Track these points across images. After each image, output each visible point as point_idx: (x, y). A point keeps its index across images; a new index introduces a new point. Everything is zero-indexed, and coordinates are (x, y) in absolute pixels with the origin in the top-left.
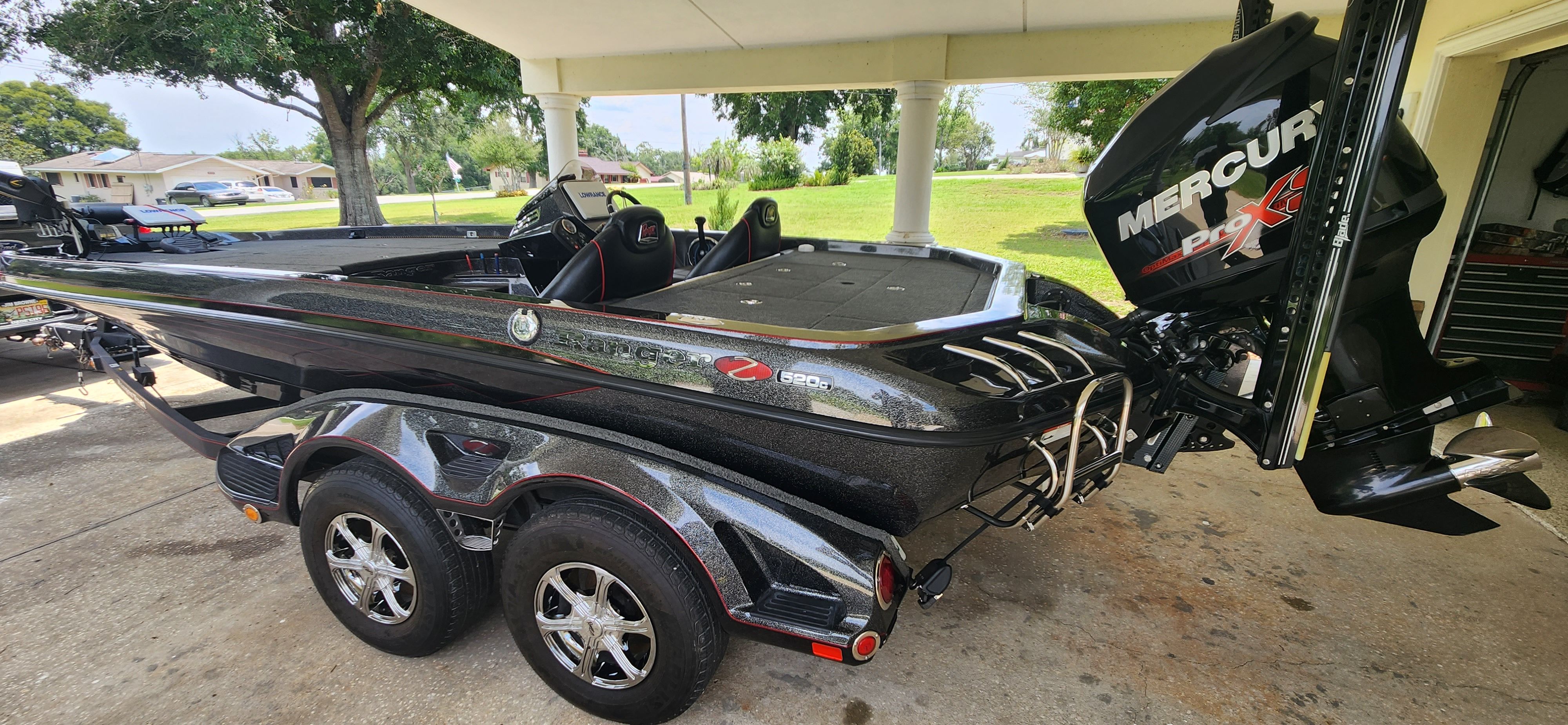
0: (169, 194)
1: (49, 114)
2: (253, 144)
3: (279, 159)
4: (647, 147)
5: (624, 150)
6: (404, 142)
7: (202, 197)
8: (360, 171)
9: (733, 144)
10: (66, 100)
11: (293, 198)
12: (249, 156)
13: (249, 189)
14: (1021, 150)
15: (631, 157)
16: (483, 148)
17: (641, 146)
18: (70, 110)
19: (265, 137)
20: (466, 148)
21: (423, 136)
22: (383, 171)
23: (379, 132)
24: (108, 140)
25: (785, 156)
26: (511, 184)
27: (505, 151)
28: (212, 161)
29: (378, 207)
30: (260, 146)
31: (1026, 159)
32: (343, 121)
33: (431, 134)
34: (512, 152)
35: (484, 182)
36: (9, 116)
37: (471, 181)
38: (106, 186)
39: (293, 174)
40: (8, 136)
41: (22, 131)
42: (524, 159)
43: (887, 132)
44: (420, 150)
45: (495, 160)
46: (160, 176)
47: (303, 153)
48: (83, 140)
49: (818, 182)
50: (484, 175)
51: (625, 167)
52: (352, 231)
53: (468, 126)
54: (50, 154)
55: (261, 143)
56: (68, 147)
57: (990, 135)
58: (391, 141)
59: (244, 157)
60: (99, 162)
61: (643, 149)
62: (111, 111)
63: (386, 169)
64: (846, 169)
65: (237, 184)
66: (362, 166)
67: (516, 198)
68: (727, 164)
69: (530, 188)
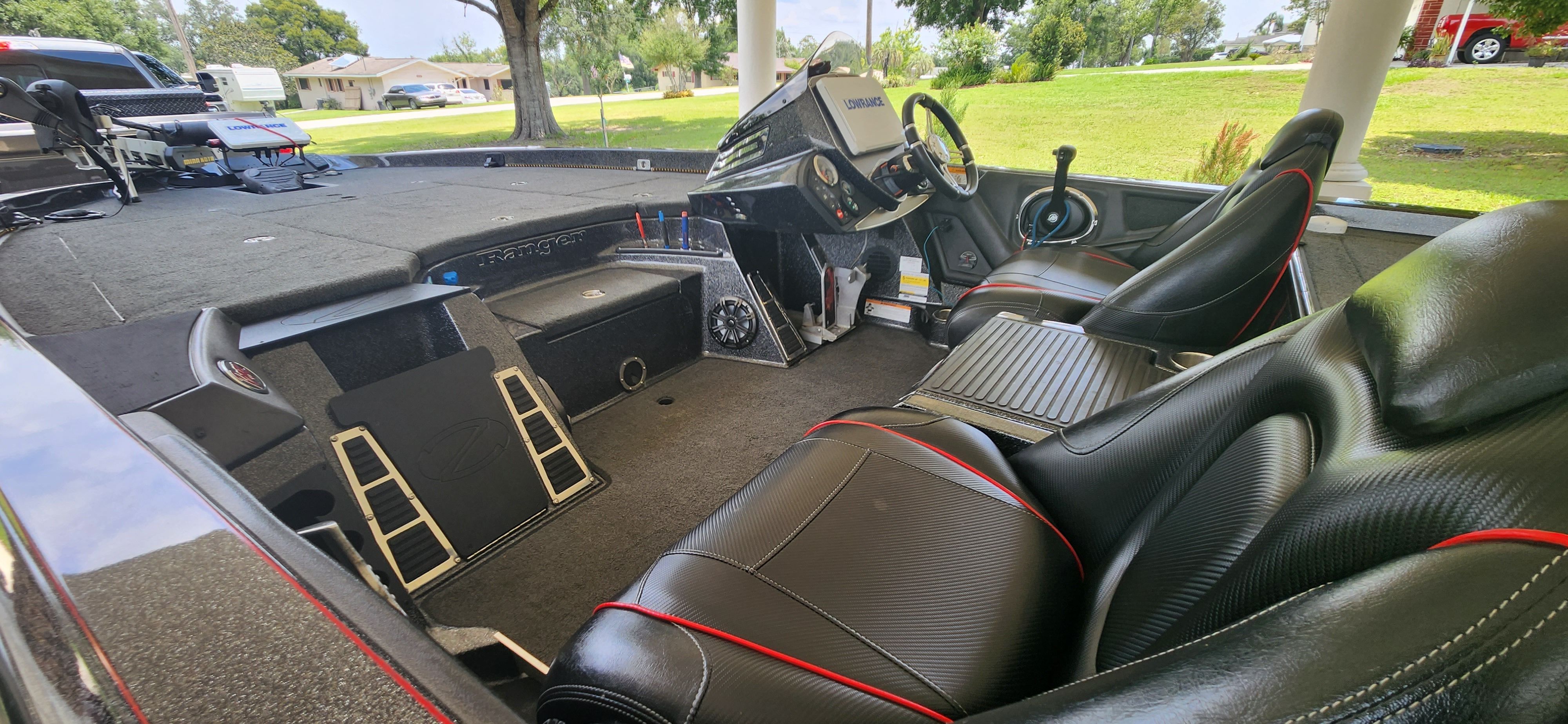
0: (386, 97)
1: (302, 24)
2: (456, 47)
3: (477, 62)
4: (811, 41)
5: (787, 45)
6: (581, 43)
7: (410, 99)
8: (534, 72)
9: (904, 35)
10: (314, 10)
11: (485, 100)
12: (452, 59)
13: (448, 91)
14: (1256, 35)
15: (794, 53)
16: (653, 45)
17: (805, 40)
18: (317, 20)
19: (465, 41)
20: (637, 47)
21: (597, 35)
22: (563, 72)
23: (558, 32)
24: (346, 47)
25: (978, 47)
26: (678, 85)
27: (674, 48)
28: (420, 65)
29: (551, 111)
30: (461, 50)
31: (1266, 45)
32: (517, 15)
33: (604, 33)
34: (681, 49)
35: (651, 83)
36: (275, 27)
37: (640, 81)
38: (341, 90)
39: (485, 76)
40: (273, 45)
41: (284, 41)
42: (691, 57)
43: (1087, 16)
44: (595, 50)
45: (664, 58)
46: (379, 80)
47: (497, 55)
48: (327, 47)
49: (1015, 77)
50: (652, 75)
51: (789, 64)
52: (489, 156)
53: (638, 24)
54: (303, 62)
55: (461, 47)
56: (318, 55)
57: (1219, 16)
58: (569, 42)
59: (449, 61)
60: (335, 68)
61: (807, 44)
62: (347, 19)
63: (565, 71)
64: (1051, 61)
65: (439, 87)
66: (535, 66)
67: (682, 98)
68: (898, 59)
69: (695, 87)
